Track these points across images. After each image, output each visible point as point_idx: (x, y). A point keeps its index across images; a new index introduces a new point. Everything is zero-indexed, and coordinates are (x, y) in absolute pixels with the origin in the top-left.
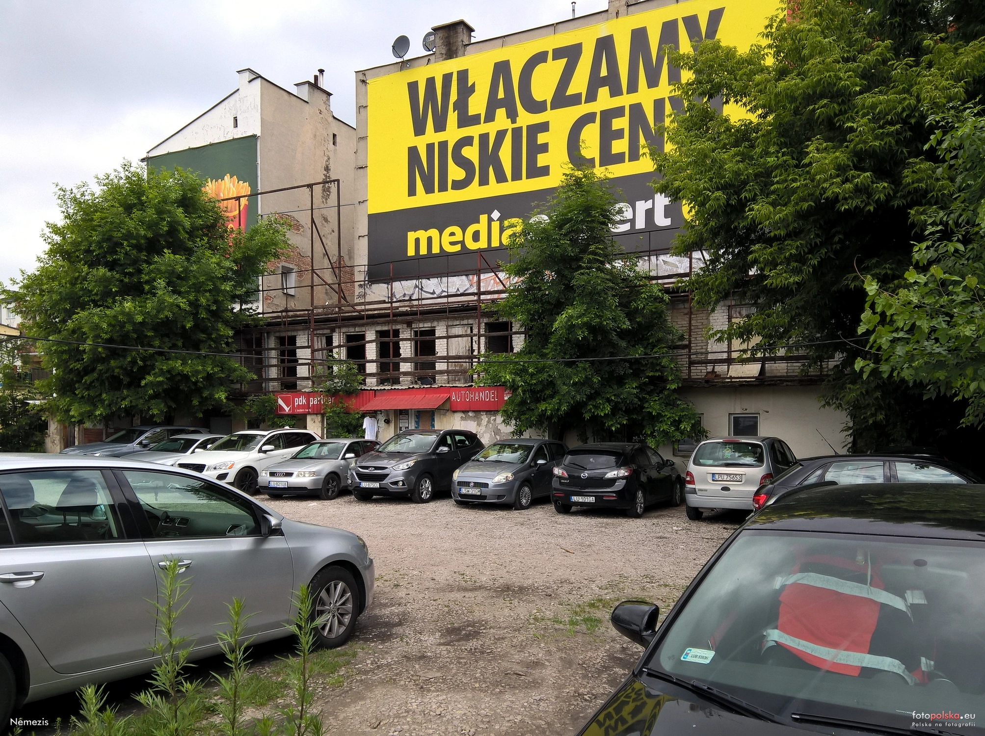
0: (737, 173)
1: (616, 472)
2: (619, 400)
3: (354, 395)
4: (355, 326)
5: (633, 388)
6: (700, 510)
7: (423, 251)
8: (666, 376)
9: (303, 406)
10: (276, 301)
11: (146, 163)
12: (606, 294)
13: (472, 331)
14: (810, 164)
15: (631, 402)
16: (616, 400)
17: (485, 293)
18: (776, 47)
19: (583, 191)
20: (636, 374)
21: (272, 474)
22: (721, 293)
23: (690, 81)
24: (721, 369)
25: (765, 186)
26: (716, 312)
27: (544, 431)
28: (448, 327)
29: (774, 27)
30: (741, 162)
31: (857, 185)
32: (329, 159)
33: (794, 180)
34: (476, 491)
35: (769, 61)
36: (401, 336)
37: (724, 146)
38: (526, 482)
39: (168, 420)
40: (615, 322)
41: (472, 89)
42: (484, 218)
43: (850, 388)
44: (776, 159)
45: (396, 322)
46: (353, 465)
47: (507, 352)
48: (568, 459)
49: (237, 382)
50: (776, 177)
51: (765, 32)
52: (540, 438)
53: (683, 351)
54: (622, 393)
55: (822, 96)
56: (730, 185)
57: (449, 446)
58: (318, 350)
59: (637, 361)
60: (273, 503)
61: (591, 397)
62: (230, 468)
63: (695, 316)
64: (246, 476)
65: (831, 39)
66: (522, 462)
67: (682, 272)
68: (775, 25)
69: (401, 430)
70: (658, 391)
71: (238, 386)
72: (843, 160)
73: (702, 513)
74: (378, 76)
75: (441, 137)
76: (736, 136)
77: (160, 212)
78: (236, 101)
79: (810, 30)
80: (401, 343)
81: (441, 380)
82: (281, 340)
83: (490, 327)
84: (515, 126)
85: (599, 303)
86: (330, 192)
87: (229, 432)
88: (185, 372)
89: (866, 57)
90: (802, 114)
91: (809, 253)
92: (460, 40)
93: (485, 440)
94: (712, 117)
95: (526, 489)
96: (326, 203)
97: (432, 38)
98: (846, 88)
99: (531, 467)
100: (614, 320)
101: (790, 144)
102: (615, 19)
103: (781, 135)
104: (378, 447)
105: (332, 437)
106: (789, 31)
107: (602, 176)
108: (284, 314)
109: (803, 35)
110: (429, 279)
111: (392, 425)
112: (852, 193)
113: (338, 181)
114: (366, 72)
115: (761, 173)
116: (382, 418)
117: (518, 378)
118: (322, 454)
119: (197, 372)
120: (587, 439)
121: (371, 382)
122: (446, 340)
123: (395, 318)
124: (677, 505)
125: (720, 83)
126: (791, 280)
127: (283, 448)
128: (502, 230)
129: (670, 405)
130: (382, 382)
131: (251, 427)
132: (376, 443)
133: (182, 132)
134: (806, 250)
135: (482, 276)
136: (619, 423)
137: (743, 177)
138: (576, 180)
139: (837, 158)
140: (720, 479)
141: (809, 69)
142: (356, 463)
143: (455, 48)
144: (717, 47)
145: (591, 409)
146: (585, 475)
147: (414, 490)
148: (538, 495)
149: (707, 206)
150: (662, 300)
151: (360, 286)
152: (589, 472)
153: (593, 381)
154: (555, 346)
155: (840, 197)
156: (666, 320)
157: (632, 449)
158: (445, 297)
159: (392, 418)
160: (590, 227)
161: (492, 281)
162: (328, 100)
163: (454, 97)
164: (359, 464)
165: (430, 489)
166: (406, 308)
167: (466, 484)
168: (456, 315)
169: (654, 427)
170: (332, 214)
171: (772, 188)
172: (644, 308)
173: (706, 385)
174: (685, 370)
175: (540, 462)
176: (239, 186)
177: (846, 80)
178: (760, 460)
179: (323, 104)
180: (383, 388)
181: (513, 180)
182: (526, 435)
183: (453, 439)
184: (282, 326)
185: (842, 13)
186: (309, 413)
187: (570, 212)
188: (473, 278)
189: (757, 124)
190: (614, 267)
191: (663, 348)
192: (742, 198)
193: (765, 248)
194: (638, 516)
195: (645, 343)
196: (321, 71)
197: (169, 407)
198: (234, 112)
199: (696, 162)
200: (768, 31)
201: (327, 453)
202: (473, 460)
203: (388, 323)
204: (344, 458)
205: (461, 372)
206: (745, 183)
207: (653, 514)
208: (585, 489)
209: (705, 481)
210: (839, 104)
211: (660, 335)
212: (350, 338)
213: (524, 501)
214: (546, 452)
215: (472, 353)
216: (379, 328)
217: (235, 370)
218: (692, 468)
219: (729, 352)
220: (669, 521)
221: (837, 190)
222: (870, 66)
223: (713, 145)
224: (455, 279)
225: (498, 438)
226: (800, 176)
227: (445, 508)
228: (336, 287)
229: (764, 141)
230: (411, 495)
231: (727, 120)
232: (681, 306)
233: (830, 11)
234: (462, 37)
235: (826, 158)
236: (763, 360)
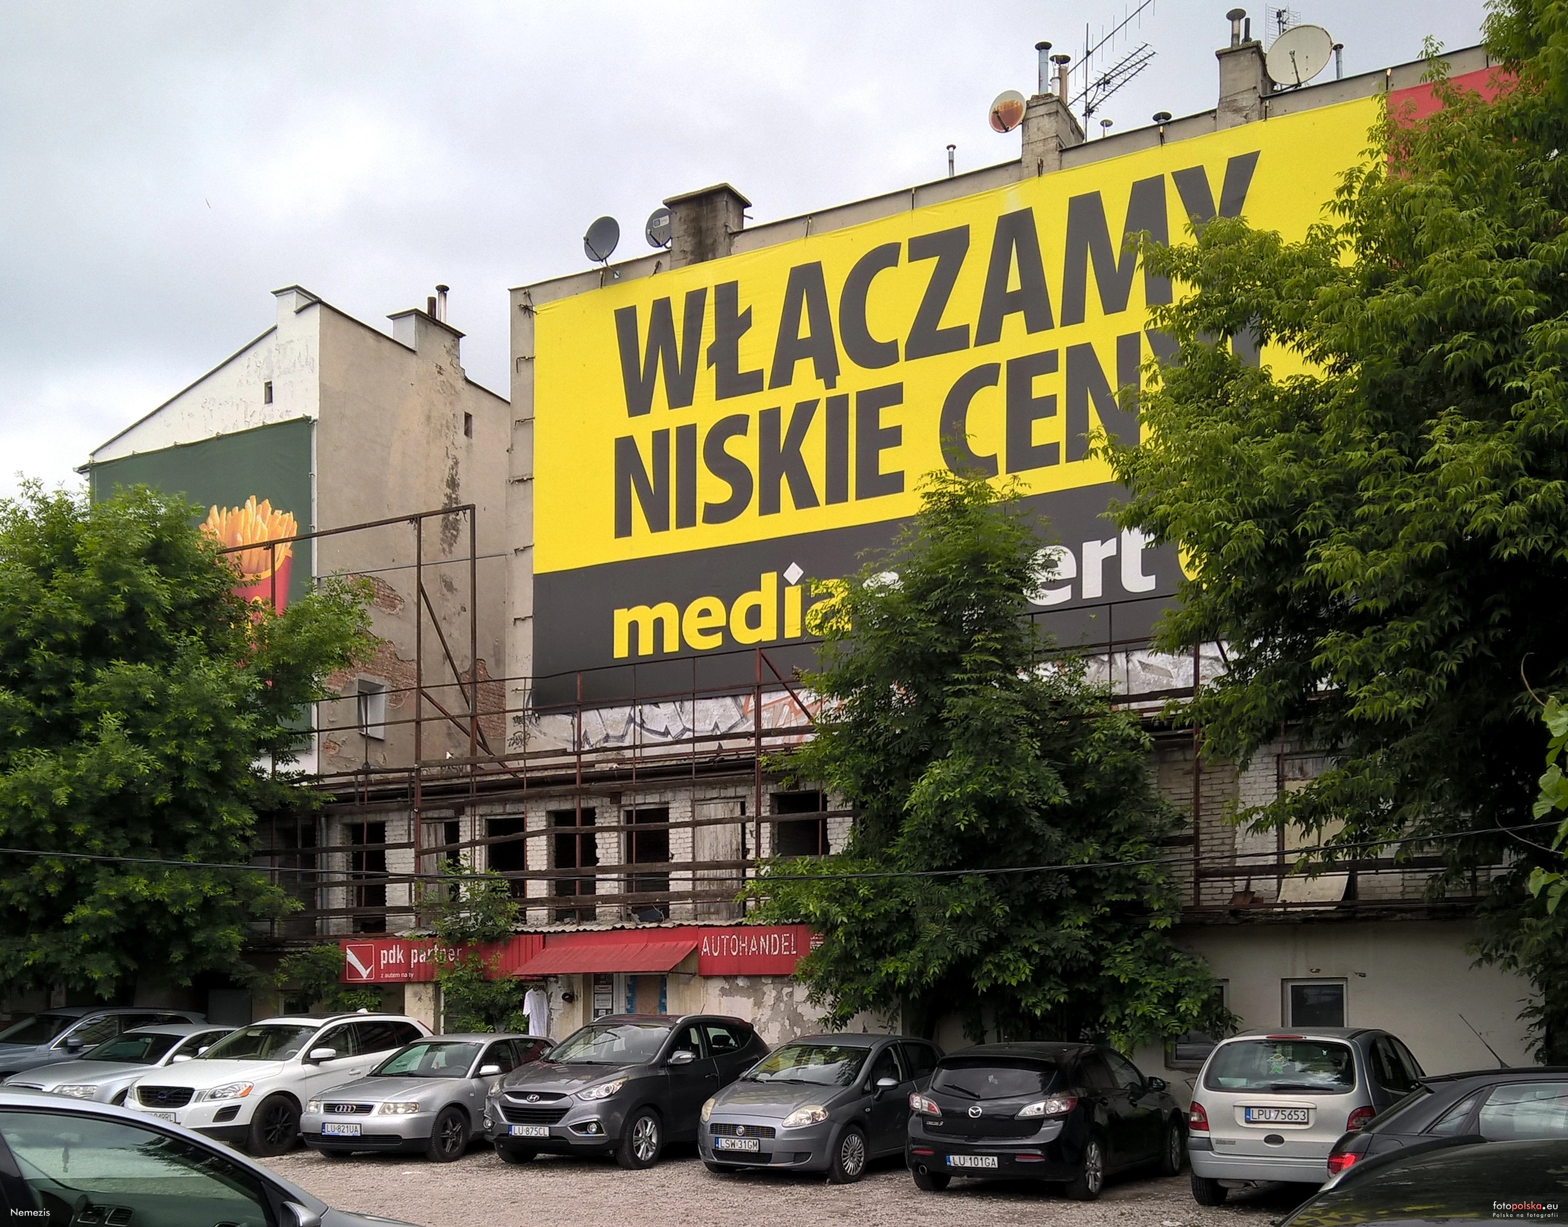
0: (1287, 485)
1: (1041, 1105)
2: (1049, 953)
3: (502, 943)
4: (504, 801)
5: (1078, 927)
6: (1221, 1184)
7: (646, 648)
8: (1148, 901)
9: (397, 967)
10: (347, 752)
11: (88, 476)
12: (1016, 732)
13: (743, 812)
14: (1435, 465)
15: (1075, 957)
16: (1042, 952)
17: (769, 733)
18: (1361, 230)
19: (969, 524)
20: (1085, 898)
21: (331, 1108)
22: (1259, 730)
23: (1186, 302)
24: (1263, 886)
25: (1346, 507)
26: (1251, 767)
27: (893, 1018)
28: (694, 802)
29: (1356, 191)
30: (1295, 461)
31: (1534, 506)
32: (456, 463)
33: (1405, 498)
34: (748, 1145)
35: (1348, 259)
36: (599, 822)
37: (1259, 431)
38: (854, 1124)
39: (124, 996)
40: (1038, 789)
41: (745, 322)
42: (769, 580)
43: (1529, 926)
44: (1366, 454)
45: (588, 794)
46: (495, 1089)
47: (814, 852)
48: (942, 1076)
49: (263, 916)
50: (1367, 489)
51: (1338, 201)
52: (885, 1032)
53: (1183, 850)
54: (1054, 939)
55: (1459, 325)
56: (1272, 508)
57: (695, 1049)
58: (428, 852)
59: (1087, 873)
60: (329, 1168)
61: (989, 947)
62: (244, 1095)
63: (1207, 777)
64: (277, 1110)
65: (1473, 212)
66: (847, 1084)
67: (1180, 685)
68: (1358, 186)
69: (596, 1015)
70: (1131, 933)
71: (265, 926)
72: (1503, 456)
73: (1226, 1189)
74: (555, 297)
75: (682, 417)
76: (1283, 409)
77: (109, 574)
78: (270, 351)
79: (1430, 194)
80: (598, 835)
81: (680, 912)
82: (355, 831)
83: (782, 802)
84: (833, 393)
85: (1001, 753)
86: (457, 530)
87: (246, 1019)
88: (157, 897)
89: (1547, 246)
90: (1417, 364)
91: (1437, 647)
92: (720, 223)
93: (771, 1037)
94: (1233, 371)
95: (855, 1140)
96: (451, 552)
97: (665, 221)
98: (1507, 308)
99: (864, 1093)
100: (1034, 785)
101: (1395, 423)
102: (1036, 178)
103: (1376, 405)
104: (548, 1051)
105: (456, 1031)
106: (1387, 194)
107: (1006, 491)
108: (361, 778)
109: (1417, 204)
110: (656, 704)
111: (579, 1005)
112: (1524, 522)
113: (472, 508)
114: (531, 290)
115: (1337, 482)
116: (557, 991)
117: (835, 909)
118: (434, 1066)
119: (182, 896)
120: (984, 1033)
121: (538, 917)
122: (690, 829)
123: (586, 786)
124: (1175, 1174)
125: (1247, 304)
126: (1404, 705)
127: (355, 1054)
128: (807, 602)
129: (1158, 962)
130: (559, 916)
131: (291, 1010)
132: (546, 1043)
133: (162, 412)
134: (1432, 639)
135: (765, 699)
136: (1049, 1001)
137: (1298, 492)
138: (952, 502)
139: (1490, 451)
140: (1262, 1118)
141: (1430, 272)
142: (501, 1086)
143: (709, 241)
144: (1239, 233)
145: (990, 972)
146: (976, 1110)
147: (621, 1141)
148: (878, 1152)
149: (1224, 550)
150: (1136, 745)
151: (517, 720)
152: (986, 1104)
153: (993, 913)
154: (912, 840)
155: (1500, 532)
156: (1146, 786)
157: (1076, 1057)
158: (688, 741)
159: (579, 990)
160: (985, 597)
161: (787, 709)
162: (456, 346)
163: (708, 336)
164: (507, 1088)
165: (654, 1140)
166: (610, 765)
167: (729, 1129)
168: (711, 777)
169: (1123, 1008)
170: (461, 575)
171: (1358, 512)
172: (1099, 762)
173: (1232, 921)
174: (1188, 889)
175: (884, 1082)
176: (274, 520)
177: (1506, 294)
178: (1347, 1078)
179: (446, 355)
180: (560, 929)
181: (829, 502)
182: (855, 1025)
183: (703, 1035)
184: (357, 803)
185: (1498, 159)
186: (410, 981)
187: (942, 565)
188: (747, 702)
189: (1327, 384)
190: (1035, 679)
191: (1141, 843)
192: (1296, 533)
193: (1347, 639)
194: (1089, 1197)
195: (1103, 833)
196: (443, 290)
197: (124, 969)
198: (265, 372)
199: (1199, 464)
200: (1343, 198)
201: (443, 1064)
202: (744, 1080)
203: (572, 795)
204: (477, 1075)
205: (722, 895)
206: (1302, 503)
207: (1121, 1193)
208: (977, 1139)
209: (1231, 1124)
210: (1494, 342)
211: (1135, 816)
212: (494, 827)
213: (850, 1165)
214: (896, 1062)
215: (744, 857)
216: (554, 806)
217: (259, 892)
218: (1205, 1097)
219: (1281, 853)
220: (1154, 1208)
221: (1493, 517)
222: (1556, 266)
223: (1235, 428)
224: (709, 703)
225: (798, 1031)
226: (1416, 488)
227: (684, 1179)
228: (466, 722)
229: (1340, 419)
230: (615, 1151)
231: (1265, 377)
232: (1179, 756)
233: (1472, 156)
234: (725, 215)
235: (1468, 453)
236: (1353, 868)
